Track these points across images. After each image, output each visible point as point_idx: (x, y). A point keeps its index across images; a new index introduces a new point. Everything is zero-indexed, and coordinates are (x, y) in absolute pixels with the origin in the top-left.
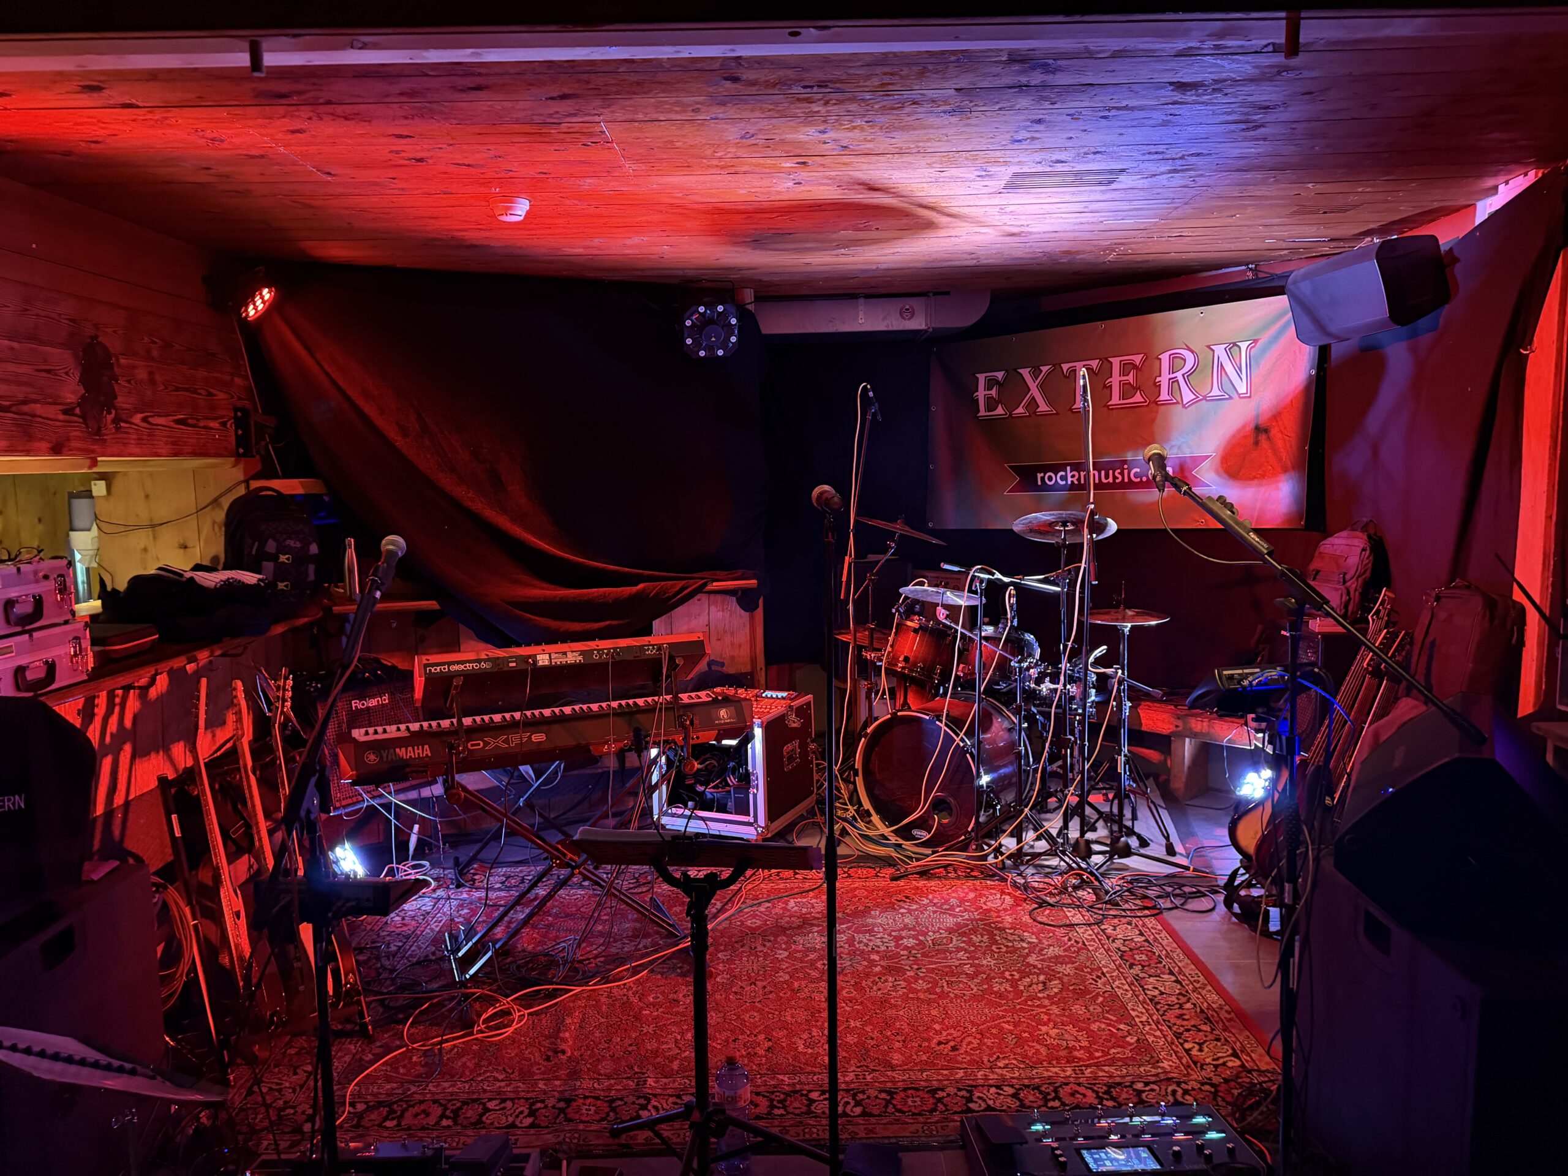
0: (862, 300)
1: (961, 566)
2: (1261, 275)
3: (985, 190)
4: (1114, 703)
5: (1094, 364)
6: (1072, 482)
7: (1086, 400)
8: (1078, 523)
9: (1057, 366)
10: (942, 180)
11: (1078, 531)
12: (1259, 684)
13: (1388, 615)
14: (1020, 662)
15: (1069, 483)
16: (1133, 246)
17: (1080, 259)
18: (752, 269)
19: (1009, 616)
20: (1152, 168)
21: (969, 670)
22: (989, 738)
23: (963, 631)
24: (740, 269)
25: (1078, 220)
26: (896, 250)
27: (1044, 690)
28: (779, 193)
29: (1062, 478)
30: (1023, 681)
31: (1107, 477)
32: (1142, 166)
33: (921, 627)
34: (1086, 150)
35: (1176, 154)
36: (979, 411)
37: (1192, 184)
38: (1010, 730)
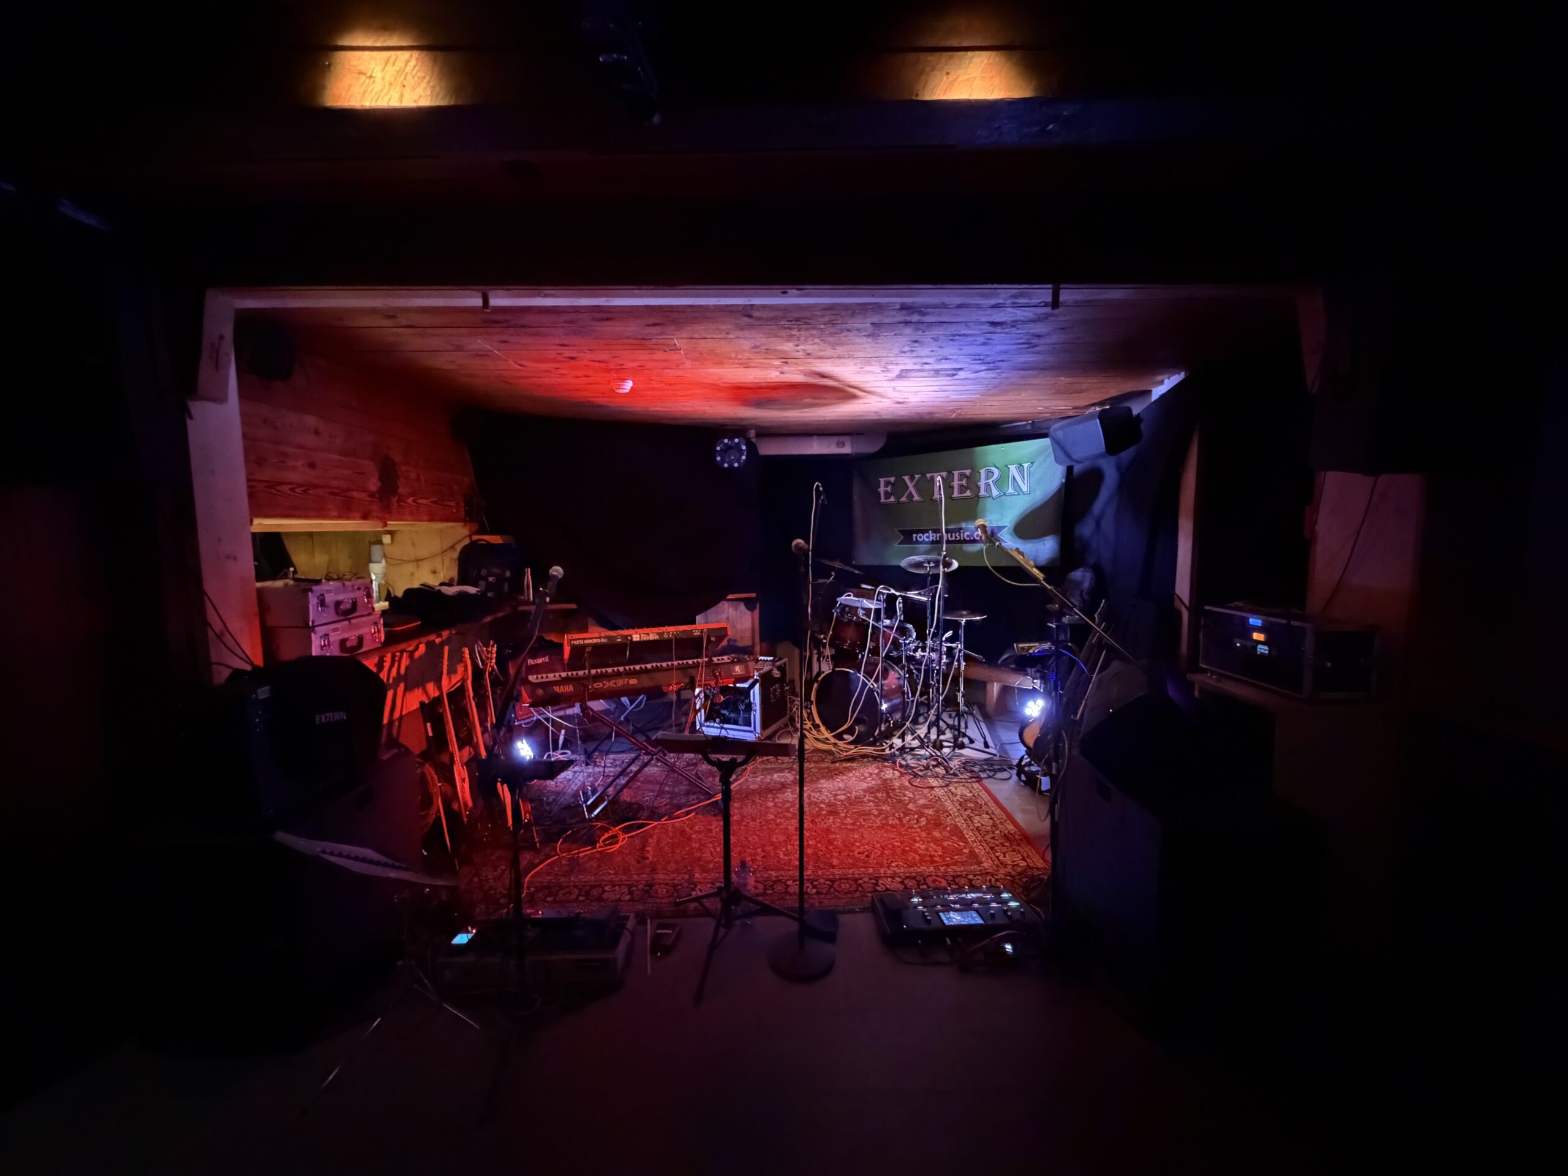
0: (815, 437)
1: (872, 586)
2: (1035, 427)
3: (885, 379)
4: (956, 663)
5: (944, 474)
6: (933, 539)
7: (940, 495)
8: (937, 562)
9: (924, 475)
10: (861, 372)
11: (937, 566)
12: (1039, 652)
14: (904, 640)
15: (931, 540)
16: (965, 410)
17: (936, 417)
18: (755, 419)
19: (899, 614)
20: (978, 367)
21: (876, 645)
22: (887, 683)
23: (873, 622)
25: (935, 396)
26: (835, 410)
27: (918, 656)
28: (771, 378)
29: (927, 537)
30: (906, 651)
31: (951, 537)
32: (971, 366)
33: (849, 620)
34: (940, 357)
35: (990, 360)
36: (880, 499)
37: (998, 377)
38: (898, 679)
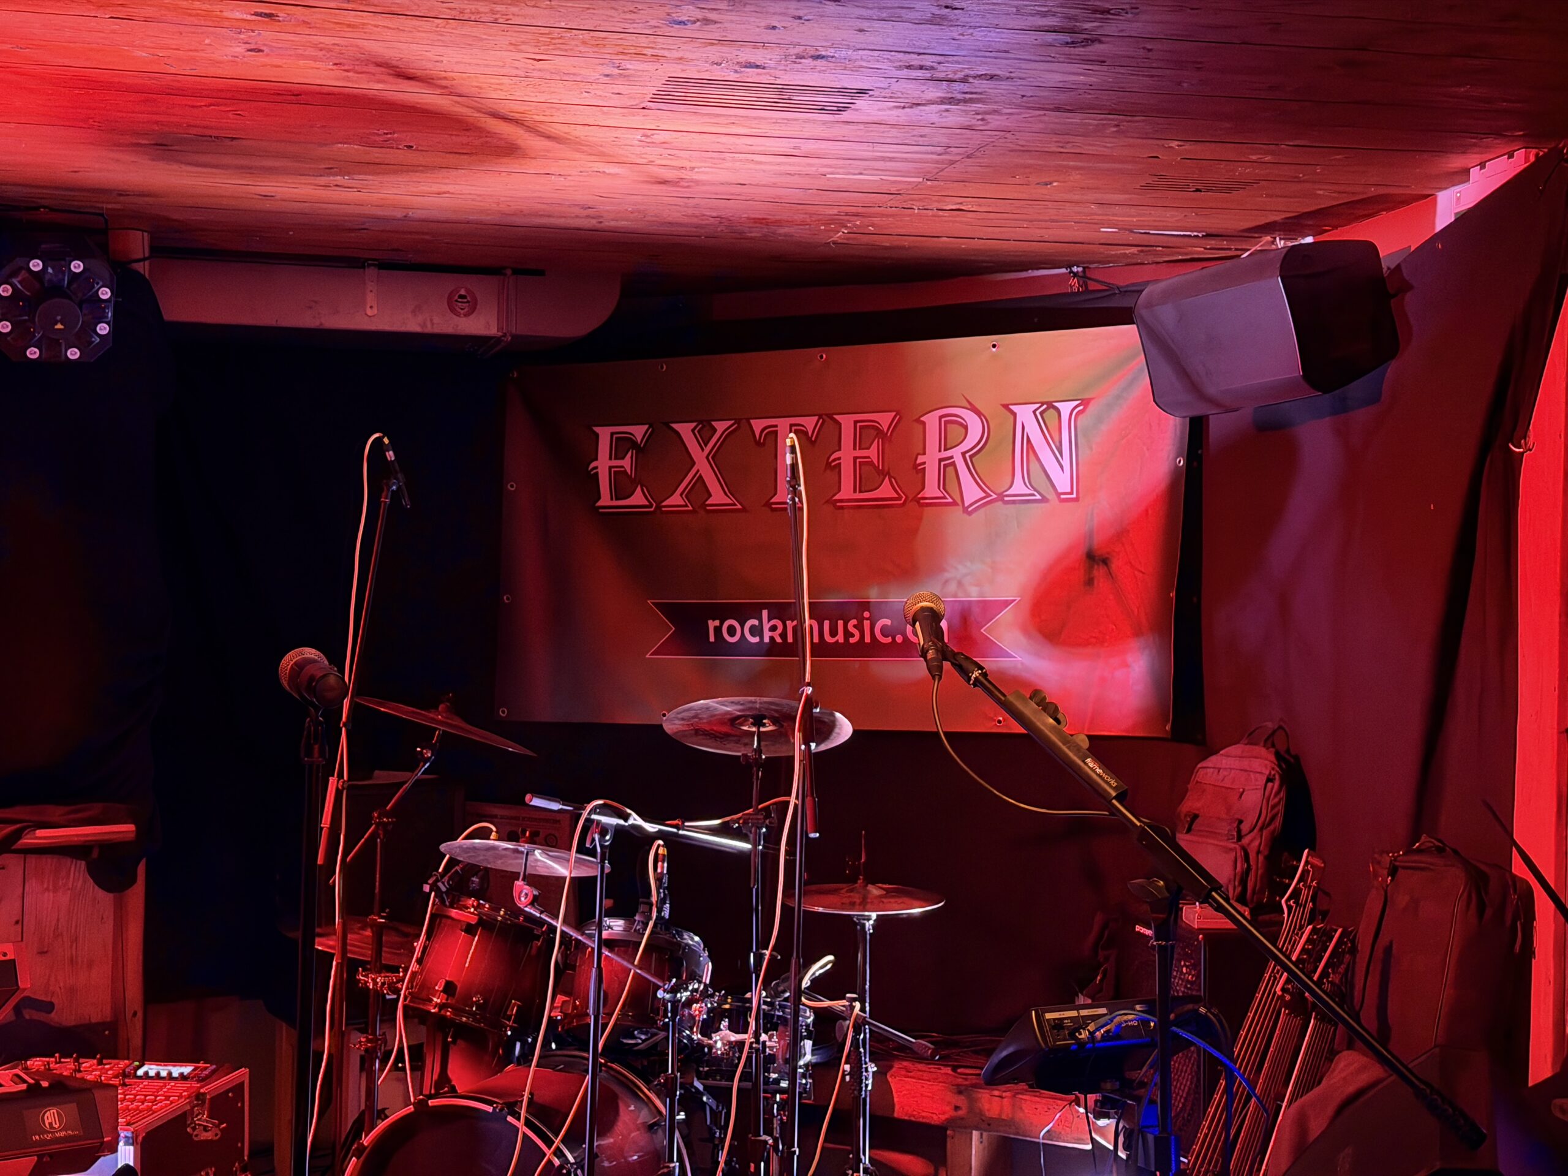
0: (371, 272)
1: (564, 800)
2: (1092, 286)
3: (616, 101)
4: (847, 1067)
5: (809, 423)
6: (772, 638)
7: (796, 492)
8: (783, 719)
9: (742, 423)
10: (536, 74)
11: (783, 735)
12: (1106, 1037)
13: (1313, 900)
14: (674, 990)
15: (766, 640)
16: (876, 220)
17: (786, 235)
18: (144, 196)
19: (654, 899)
20: (913, 90)
21: (575, 1007)
22: (609, 1147)
23: (564, 929)
24: (122, 193)
25: (783, 168)
26: (445, 188)
27: (719, 1045)
28: (215, 63)
29: (754, 631)
30: (679, 1028)
31: (833, 633)
32: (895, 87)
33: (481, 922)
34: (799, 50)
35: (955, 73)
36: (599, 498)
37: (980, 125)
38: (651, 1128)
